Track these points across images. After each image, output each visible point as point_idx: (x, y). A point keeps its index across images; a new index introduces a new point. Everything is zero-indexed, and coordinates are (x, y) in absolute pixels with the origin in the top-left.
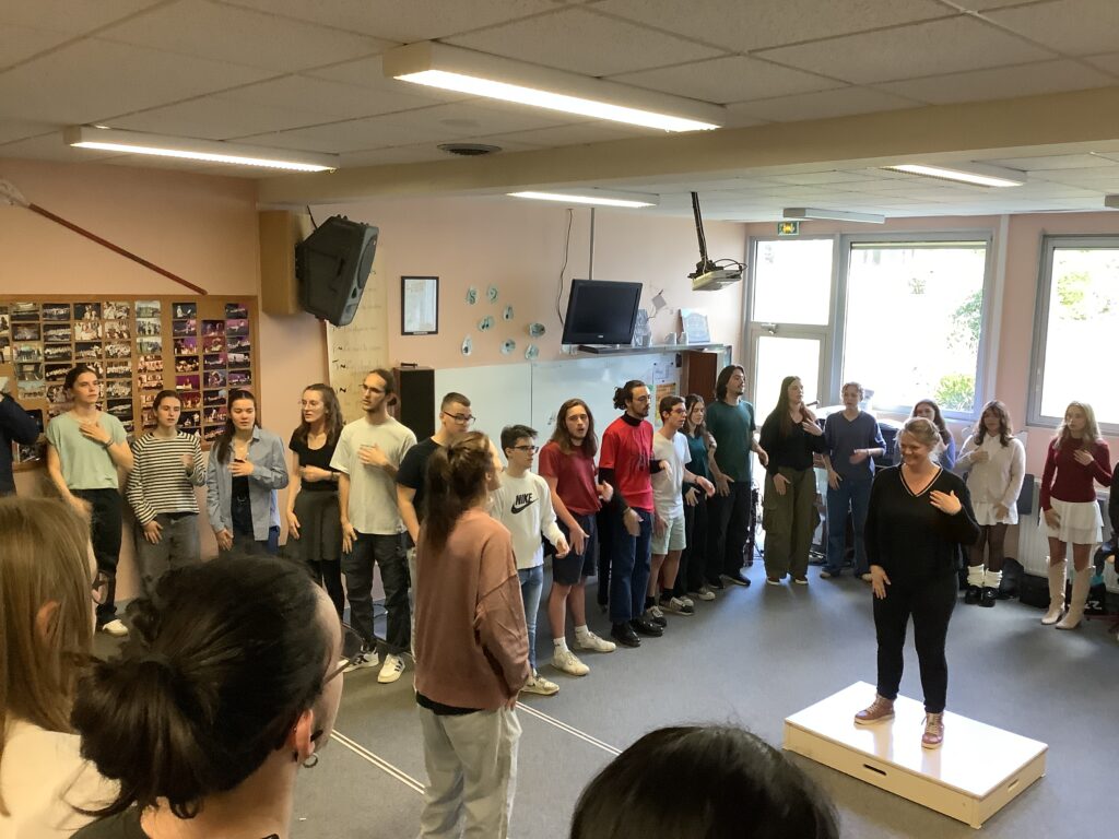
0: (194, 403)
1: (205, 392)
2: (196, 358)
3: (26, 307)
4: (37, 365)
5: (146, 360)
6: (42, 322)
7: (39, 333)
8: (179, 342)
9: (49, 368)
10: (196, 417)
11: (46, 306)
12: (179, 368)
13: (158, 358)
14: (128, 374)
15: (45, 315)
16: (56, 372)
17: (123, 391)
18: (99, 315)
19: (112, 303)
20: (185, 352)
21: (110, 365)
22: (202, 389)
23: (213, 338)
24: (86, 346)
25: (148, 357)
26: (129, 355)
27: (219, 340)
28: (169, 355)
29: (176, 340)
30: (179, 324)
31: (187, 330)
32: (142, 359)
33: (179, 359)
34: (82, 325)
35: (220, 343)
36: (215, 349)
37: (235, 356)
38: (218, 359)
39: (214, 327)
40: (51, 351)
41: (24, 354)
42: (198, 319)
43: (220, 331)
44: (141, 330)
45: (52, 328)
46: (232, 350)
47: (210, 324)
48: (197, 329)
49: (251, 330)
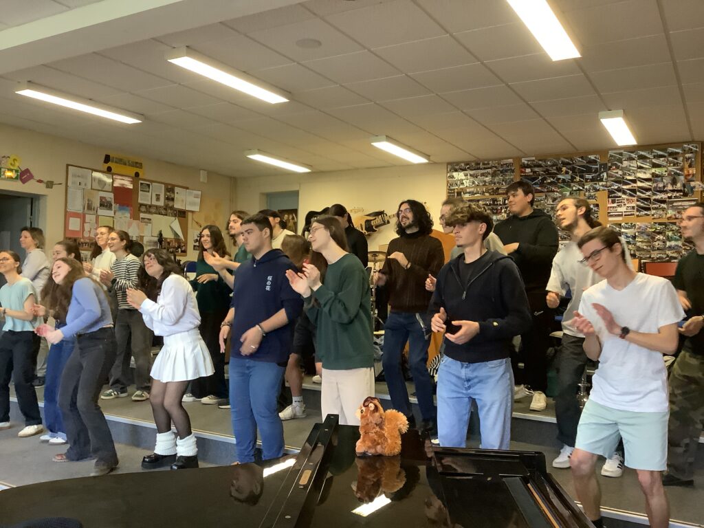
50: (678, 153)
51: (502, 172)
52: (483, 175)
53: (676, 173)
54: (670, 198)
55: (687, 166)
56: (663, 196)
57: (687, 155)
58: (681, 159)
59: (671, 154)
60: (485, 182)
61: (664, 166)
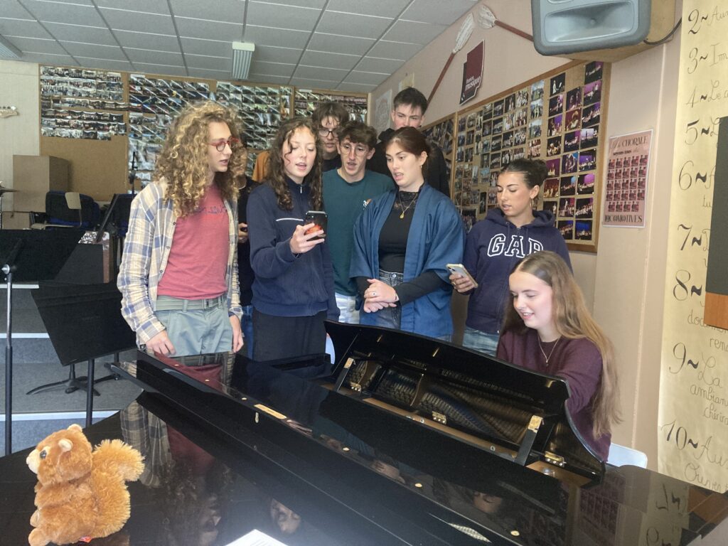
0: (555, 192)
1: (562, 178)
2: (559, 138)
3: (488, 106)
4: (488, 154)
5: (533, 145)
6: (493, 119)
7: (491, 128)
8: (552, 122)
9: (494, 156)
10: (555, 208)
11: (496, 104)
12: (549, 151)
13: (539, 142)
15: (495, 112)
16: (494, 161)
18: (514, 106)
19: (521, 92)
20: (554, 133)
21: (516, 152)
22: (562, 176)
23: (574, 111)
24: (507, 136)
25: (534, 143)
26: (524, 142)
27: (577, 113)
28: (544, 138)
29: (550, 120)
30: (553, 103)
31: (557, 107)
32: (531, 145)
33: (550, 141)
34: (506, 116)
35: (578, 117)
36: (573, 125)
37: (587, 133)
38: (574, 139)
39: (574, 98)
40: (494, 143)
41: (485, 146)
42: (565, 92)
43: (579, 102)
44: (533, 114)
45: (496, 122)
46: (585, 125)
47: (573, 96)
48: (564, 105)
49: (603, 93)
50: (275, 94)
51: (108, 85)
52: (85, 85)
53: (274, 111)
54: (269, 132)
55: (283, 106)
56: (264, 130)
57: (283, 97)
58: (278, 99)
59: (271, 93)
60: (88, 93)
61: (265, 104)
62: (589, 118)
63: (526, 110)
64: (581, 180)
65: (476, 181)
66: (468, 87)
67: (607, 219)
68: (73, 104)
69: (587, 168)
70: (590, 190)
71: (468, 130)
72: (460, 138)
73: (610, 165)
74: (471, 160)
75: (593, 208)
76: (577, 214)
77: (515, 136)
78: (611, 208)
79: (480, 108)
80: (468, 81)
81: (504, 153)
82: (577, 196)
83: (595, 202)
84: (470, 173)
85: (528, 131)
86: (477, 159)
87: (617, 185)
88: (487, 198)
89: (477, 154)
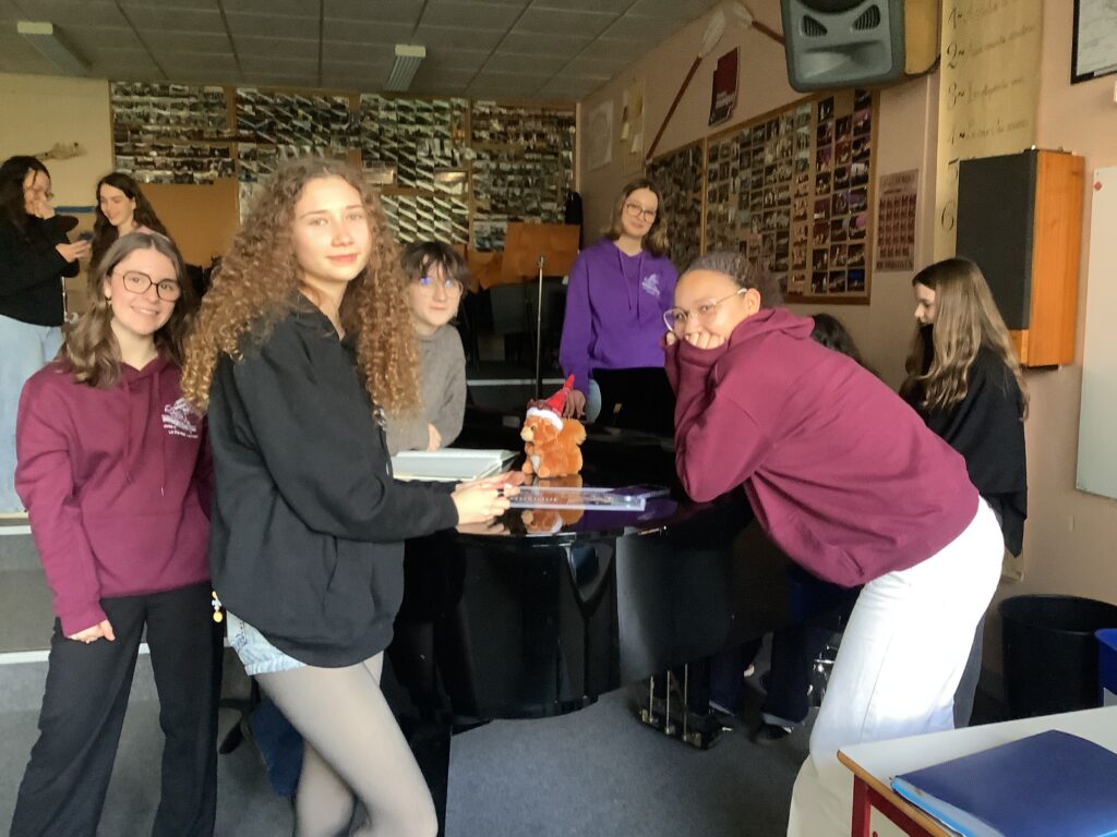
0: (824, 238)
1: (833, 223)
2: (828, 174)
3: (746, 132)
4: (748, 192)
5: (800, 182)
6: (752, 148)
7: (750, 160)
8: (820, 155)
9: (754, 196)
10: (825, 257)
11: (756, 129)
12: (819, 189)
13: (806, 178)
14: (788, 201)
15: (755, 139)
16: (756, 201)
17: (784, 221)
18: (778, 132)
19: (785, 115)
20: (823, 168)
21: (781, 190)
22: (832, 218)
23: (843, 143)
24: (770, 170)
25: (801, 179)
26: (790, 178)
27: (847, 144)
28: (812, 173)
29: (818, 153)
30: (822, 131)
31: (826, 136)
32: (797, 181)
33: (818, 178)
34: (768, 146)
35: (847, 150)
36: (844, 159)
37: (857, 168)
38: (844, 175)
39: (844, 127)
40: (755, 179)
41: (743, 183)
42: (835, 119)
43: (849, 132)
44: (799, 144)
45: (756, 152)
46: (856, 160)
47: (843, 125)
48: (832, 134)
49: (872, 124)
50: (444, 109)
51: (206, 105)
52: (174, 106)
53: (442, 135)
54: (437, 166)
55: (455, 126)
56: (430, 163)
57: (456, 113)
58: (449, 116)
59: (438, 109)
60: (179, 117)
61: (431, 124)
62: (859, 152)
63: (791, 139)
64: (853, 223)
65: (733, 226)
66: (719, 104)
67: (879, 266)
68: (159, 134)
69: (858, 209)
70: (861, 235)
71: (720, 160)
72: (711, 171)
73: (882, 205)
74: (727, 199)
75: (865, 254)
76: (849, 262)
77: (779, 170)
78: (882, 253)
79: (736, 134)
80: (718, 96)
81: (767, 191)
82: (849, 242)
83: (866, 248)
84: (725, 217)
85: (794, 163)
86: (734, 199)
87: (888, 229)
88: (748, 248)
89: (734, 192)
